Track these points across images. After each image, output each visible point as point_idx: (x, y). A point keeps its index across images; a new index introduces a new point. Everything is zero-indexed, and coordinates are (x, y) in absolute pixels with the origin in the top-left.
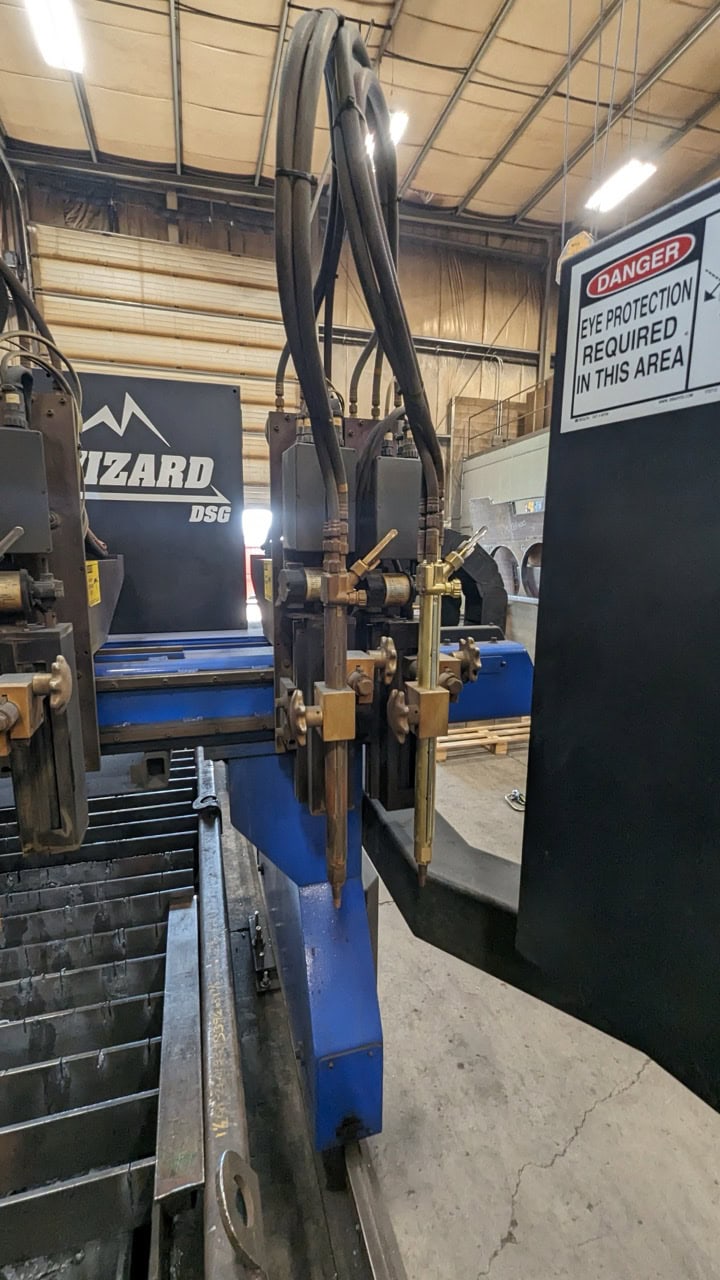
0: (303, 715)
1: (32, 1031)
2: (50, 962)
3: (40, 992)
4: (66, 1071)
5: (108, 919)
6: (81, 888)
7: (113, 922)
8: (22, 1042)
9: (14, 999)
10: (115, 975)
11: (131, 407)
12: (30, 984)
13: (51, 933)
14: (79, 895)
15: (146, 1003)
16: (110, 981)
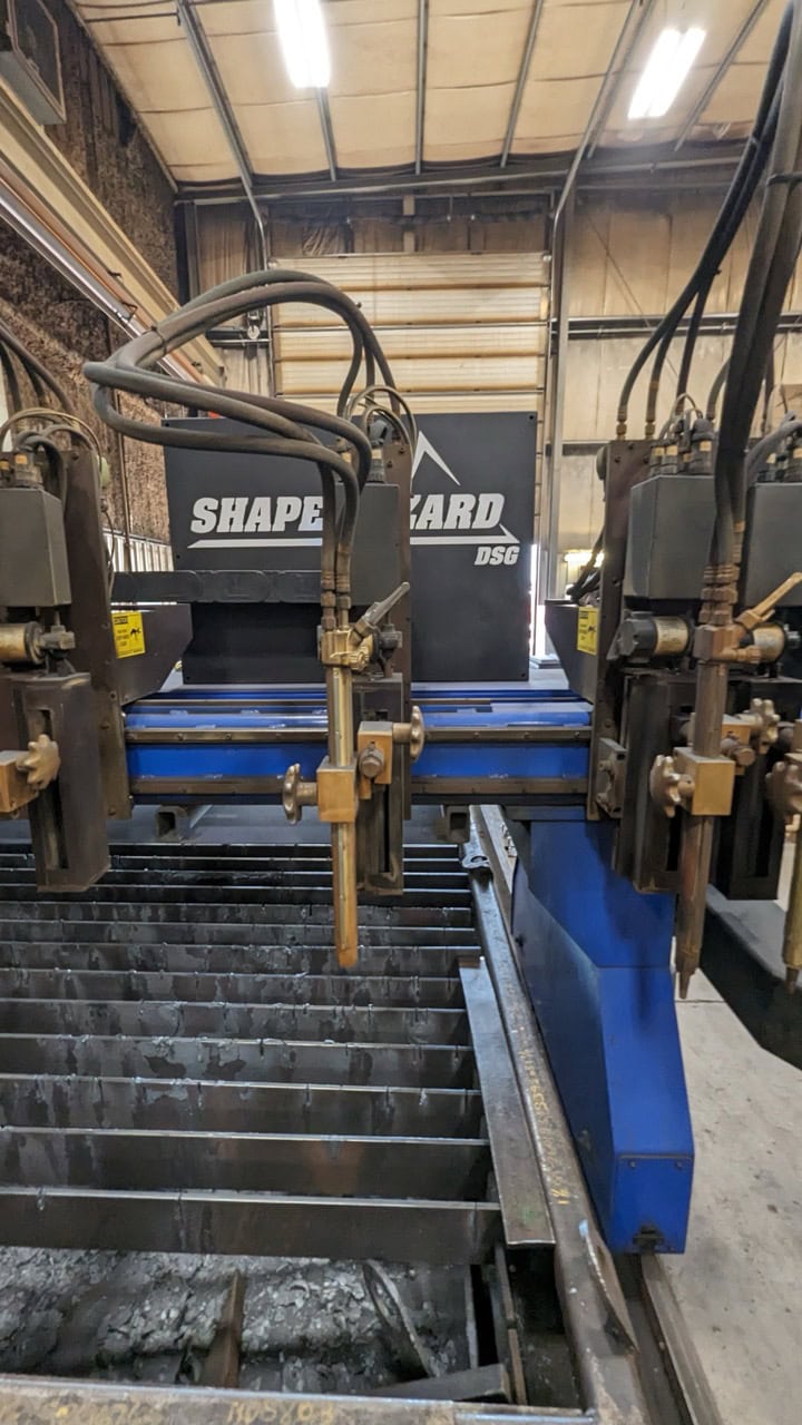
0: (675, 784)
1: (353, 1057)
2: (352, 996)
3: (351, 1022)
4: (392, 1100)
5: (398, 966)
6: (370, 931)
7: (402, 969)
8: (343, 1064)
9: (330, 1024)
10: (417, 1020)
11: (423, 446)
12: (343, 1012)
13: (348, 968)
14: (367, 937)
15: (454, 1055)
16: (412, 1025)
